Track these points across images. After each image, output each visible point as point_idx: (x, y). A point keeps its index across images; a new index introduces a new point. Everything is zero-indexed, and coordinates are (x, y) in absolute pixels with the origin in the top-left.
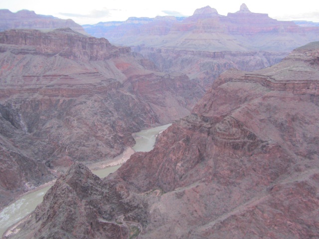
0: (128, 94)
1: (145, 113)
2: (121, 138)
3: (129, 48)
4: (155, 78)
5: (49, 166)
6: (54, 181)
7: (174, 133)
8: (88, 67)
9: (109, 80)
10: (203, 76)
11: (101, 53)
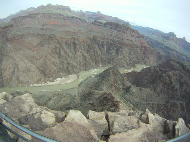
0: (139, 51)
1: (142, 59)
2: (132, 64)
3: (145, 36)
4: (149, 49)
5: (108, 63)
6: (108, 68)
7: (149, 70)
8: (129, 38)
9: (135, 44)
10: (165, 55)
11: (135, 35)
